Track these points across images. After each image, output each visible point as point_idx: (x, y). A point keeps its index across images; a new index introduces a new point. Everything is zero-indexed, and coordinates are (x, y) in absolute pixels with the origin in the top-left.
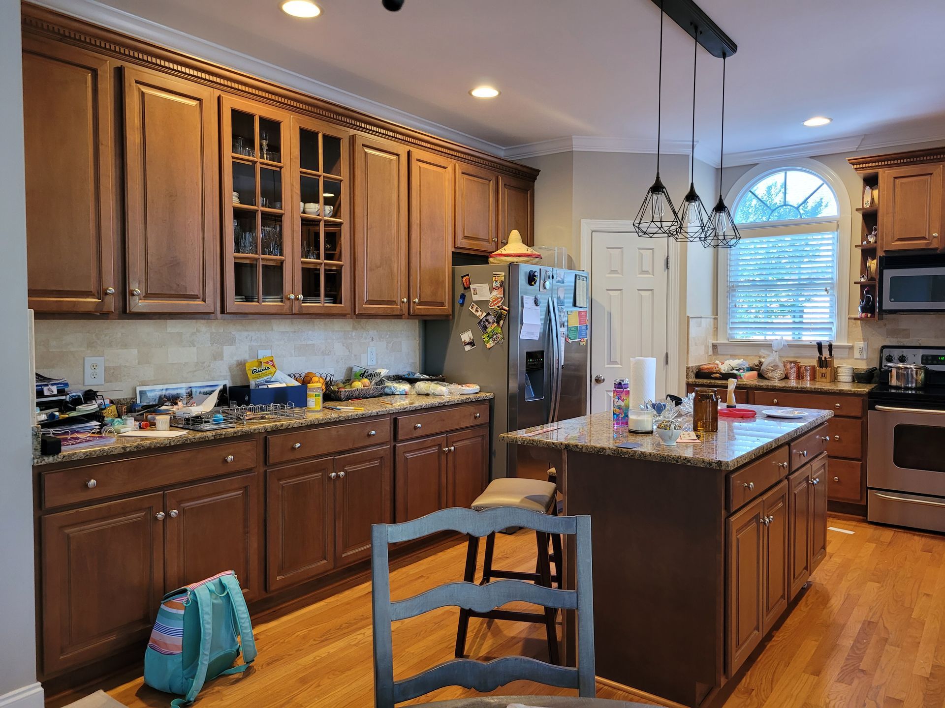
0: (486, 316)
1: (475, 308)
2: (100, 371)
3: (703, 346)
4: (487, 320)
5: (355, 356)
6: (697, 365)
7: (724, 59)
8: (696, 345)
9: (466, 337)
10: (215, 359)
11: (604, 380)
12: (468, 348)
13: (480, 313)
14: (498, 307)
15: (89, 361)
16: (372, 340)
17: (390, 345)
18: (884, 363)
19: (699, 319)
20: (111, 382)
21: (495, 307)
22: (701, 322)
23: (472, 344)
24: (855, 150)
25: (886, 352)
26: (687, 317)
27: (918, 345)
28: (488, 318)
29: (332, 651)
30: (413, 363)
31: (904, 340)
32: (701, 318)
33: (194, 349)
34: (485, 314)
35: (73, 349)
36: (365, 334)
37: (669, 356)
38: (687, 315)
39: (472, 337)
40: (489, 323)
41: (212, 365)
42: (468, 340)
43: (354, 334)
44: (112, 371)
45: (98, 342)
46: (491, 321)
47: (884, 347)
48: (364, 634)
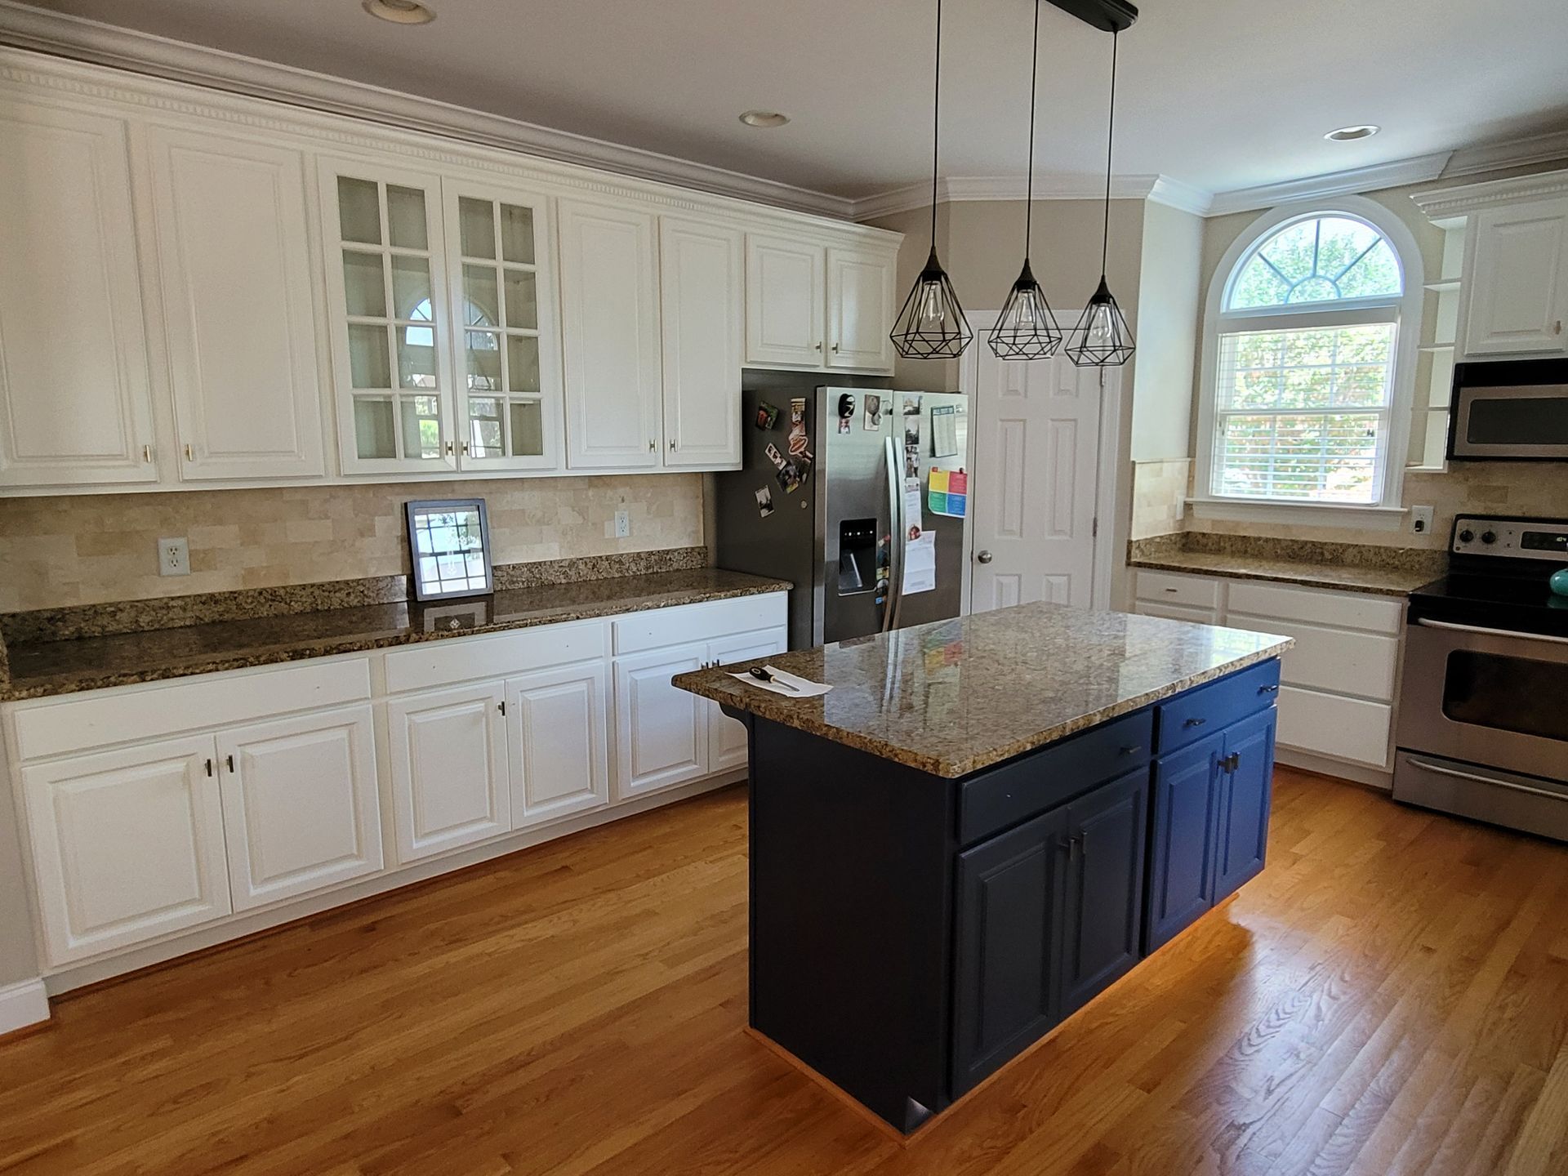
0: (785, 466)
1: (773, 452)
2: (183, 555)
3: (1166, 507)
4: (787, 472)
5: (593, 524)
6: (1149, 537)
7: (1116, 33)
8: (1149, 505)
9: (763, 496)
10: (362, 535)
11: (990, 559)
12: (764, 513)
13: (778, 460)
14: (801, 453)
15: (165, 543)
16: (623, 501)
17: (654, 507)
18: (1457, 542)
19: (1158, 466)
20: (201, 570)
21: (797, 453)
22: (1161, 469)
23: (768, 506)
24: (1436, 178)
25: (1462, 525)
26: (1130, 464)
27: (1519, 514)
28: (789, 468)
29: (453, 960)
30: (693, 532)
31: (1495, 505)
32: (1162, 462)
33: (329, 523)
34: (784, 463)
35: (138, 528)
36: (610, 493)
37: (1099, 523)
38: (1132, 459)
39: (769, 498)
40: (790, 476)
41: (357, 544)
42: (764, 502)
43: (590, 493)
44: (202, 555)
45: (178, 517)
46: (792, 473)
47: (1460, 517)
48: (512, 937)
